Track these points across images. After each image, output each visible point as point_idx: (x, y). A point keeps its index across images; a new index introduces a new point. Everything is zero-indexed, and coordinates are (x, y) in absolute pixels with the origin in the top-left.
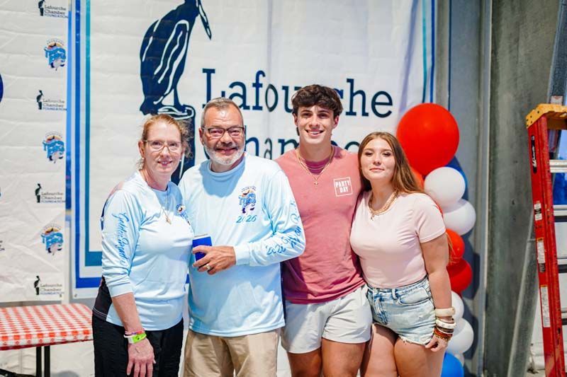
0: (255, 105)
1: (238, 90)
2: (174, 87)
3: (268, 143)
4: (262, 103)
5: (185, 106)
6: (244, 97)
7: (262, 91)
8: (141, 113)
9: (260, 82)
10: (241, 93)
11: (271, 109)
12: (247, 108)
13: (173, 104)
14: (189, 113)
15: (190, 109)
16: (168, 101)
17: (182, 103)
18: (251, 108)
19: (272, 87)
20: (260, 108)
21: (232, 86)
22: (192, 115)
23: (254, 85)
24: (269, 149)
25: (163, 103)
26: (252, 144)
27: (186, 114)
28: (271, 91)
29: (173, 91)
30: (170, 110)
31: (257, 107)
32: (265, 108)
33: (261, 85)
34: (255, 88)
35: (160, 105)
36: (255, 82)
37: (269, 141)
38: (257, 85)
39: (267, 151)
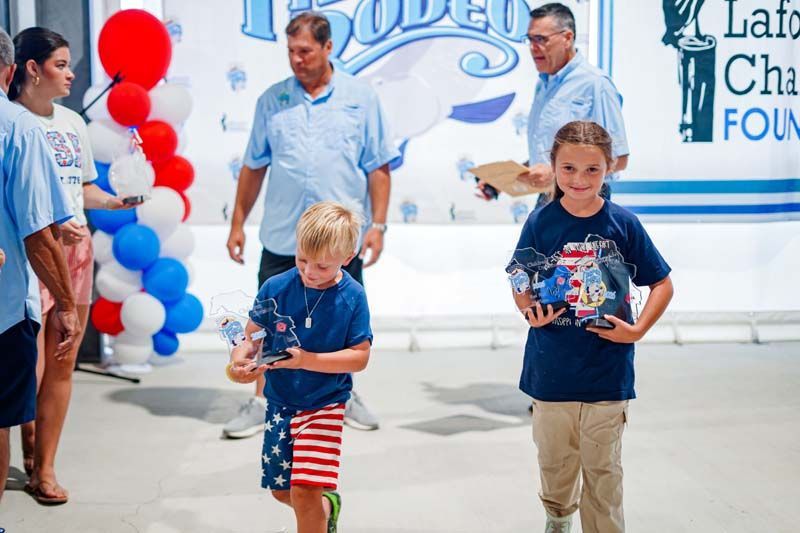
0: (778, 32)
1: (761, 17)
2: (695, 16)
3: (791, 72)
4: (786, 30)
5: (706, 36)
6: (767, 24)
7: (786, 17)
8: (663, 44)
9: (784, 8)
10: (764, 20)
11: (795, 37)
12: (771, 36)
13: (694, 34)
14: (710, 42)
15: (711, 39)
16: (689, 31)
17: (703, 33)
18: (775, 36)
19: (796, 13)
20: (784, 36)
21: (754, 13)
22: (713, 45)
23: (778, 12)
24: (792, 78)
25: (684, 34)
26: (775, 73)
27: (707, 43)
28: (795, 17)
29: (694, 21)
30: (691, 40)
31: (781, 35)
32: (789, 36)
33: (785, 12)
34: (779, 15)
35: (681, 36)
36: (779, 8)
37: (791, 70)
38: (781, 12)
39: (789, 81)
